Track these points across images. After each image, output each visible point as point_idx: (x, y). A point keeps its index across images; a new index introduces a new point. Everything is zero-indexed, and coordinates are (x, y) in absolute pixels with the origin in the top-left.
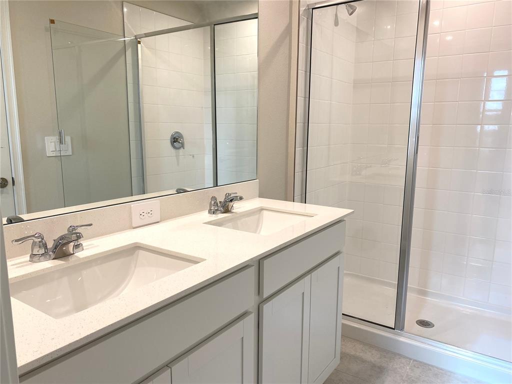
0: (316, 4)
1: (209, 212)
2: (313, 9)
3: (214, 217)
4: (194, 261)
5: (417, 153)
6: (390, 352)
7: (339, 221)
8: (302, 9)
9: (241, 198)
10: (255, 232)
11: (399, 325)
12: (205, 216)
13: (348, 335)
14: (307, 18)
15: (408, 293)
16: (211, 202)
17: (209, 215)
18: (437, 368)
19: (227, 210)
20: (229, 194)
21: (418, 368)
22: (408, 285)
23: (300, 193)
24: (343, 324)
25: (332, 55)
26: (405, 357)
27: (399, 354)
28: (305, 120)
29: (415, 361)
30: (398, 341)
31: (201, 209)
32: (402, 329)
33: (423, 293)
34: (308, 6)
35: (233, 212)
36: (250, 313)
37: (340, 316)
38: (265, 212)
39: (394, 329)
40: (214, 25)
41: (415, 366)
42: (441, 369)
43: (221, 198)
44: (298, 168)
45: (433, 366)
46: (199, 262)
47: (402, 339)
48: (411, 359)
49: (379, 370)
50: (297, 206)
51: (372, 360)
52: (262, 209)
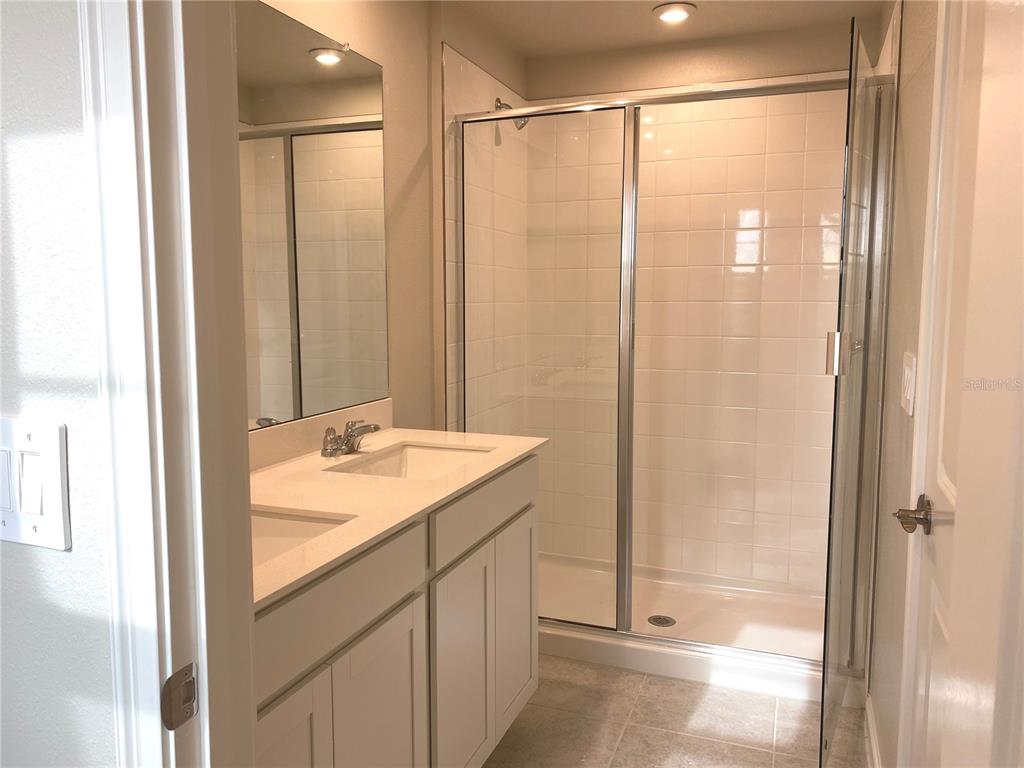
0: (467, 115)
1: (323, 455)
2: (464, 123)
3: (332, 462)
4: (336, 520)
5: (633, 348)
6: (612, 669)
7: (528, 457)
8: (447, 123)
9: (377, 428)
10: (399, 475)
11: (623, 624)
12: (316, 460)
13: (549, 650)
14: (456, 137)
15: (633, 578)
16: (326, 437)
17: (324, 458)
18: (683, 681)
19: (352, 450)
20: (354, 423)
21: (655, 684)
22: (633, 564)
23: (455, 419)
24: (540, 634)
25: (492, 191)
26: (634, 672)
27: (627, 670)
28: (458, 298)
29: (650, 675)
30: (624, 647)
31: (309, 450)
32: (628, 628)
33: (656, 574)
34: (456, 117)
35: (360, 452)
36: (419, 594)
37: (536, 620)
38: (410, 450)
39: (616, 630)
40: (292, 136)
41: (650, 683)
42: (689, 682)
43: (340, 431)
44: (451, 377)
45: (676, 679)
46: (346, 521)
47: (630, 644)
48: (644, 674)
49: (599, 696)
50: (452, 438)
51: (586, 683)
52: (404, 446)
